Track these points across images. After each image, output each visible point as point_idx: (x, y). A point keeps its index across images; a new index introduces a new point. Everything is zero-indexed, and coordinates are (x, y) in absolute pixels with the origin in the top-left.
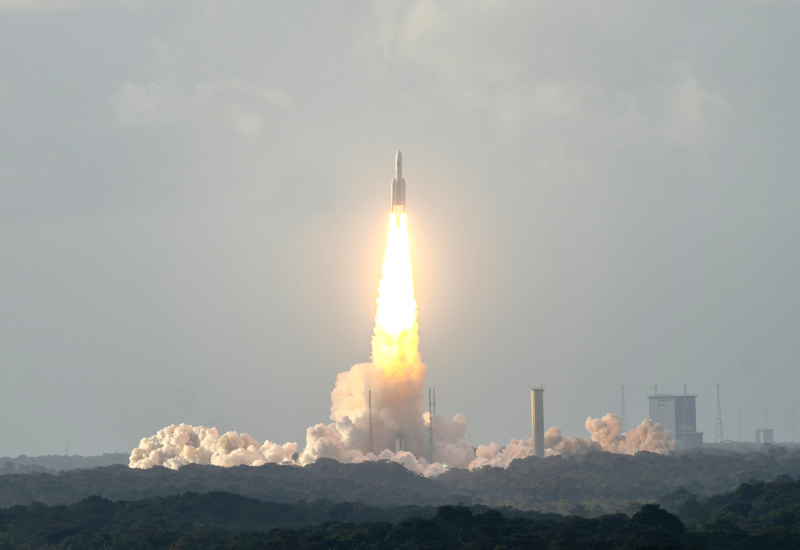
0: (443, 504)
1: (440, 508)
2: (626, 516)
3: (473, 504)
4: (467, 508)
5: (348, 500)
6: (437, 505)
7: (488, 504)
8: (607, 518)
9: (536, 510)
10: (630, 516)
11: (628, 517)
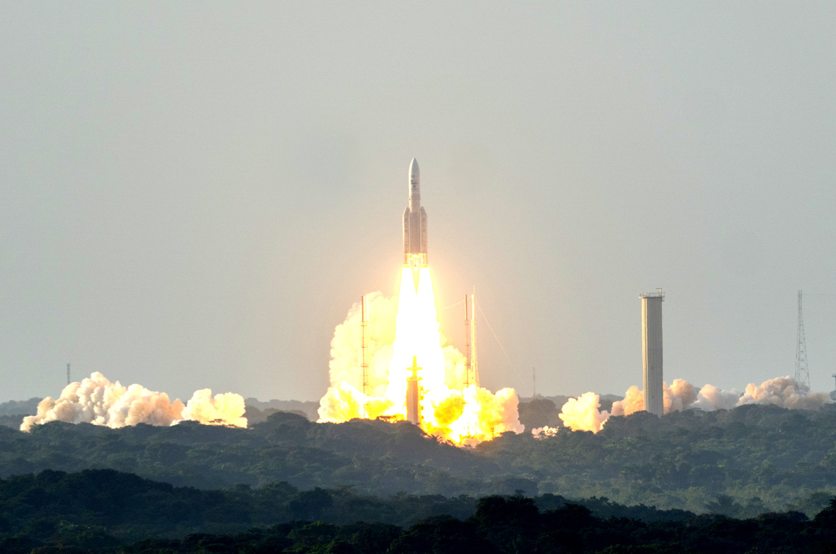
0: (487, 493)
1: (482, 500)
2: (803, 516)
3: (541, 493)
4: (530, 501)
5: (323, 487)
6: (476, 495)
7: (566, 493)
8: (772, 520)
9: (648, 504)
10: (811, 515)
11: (808, 519)
